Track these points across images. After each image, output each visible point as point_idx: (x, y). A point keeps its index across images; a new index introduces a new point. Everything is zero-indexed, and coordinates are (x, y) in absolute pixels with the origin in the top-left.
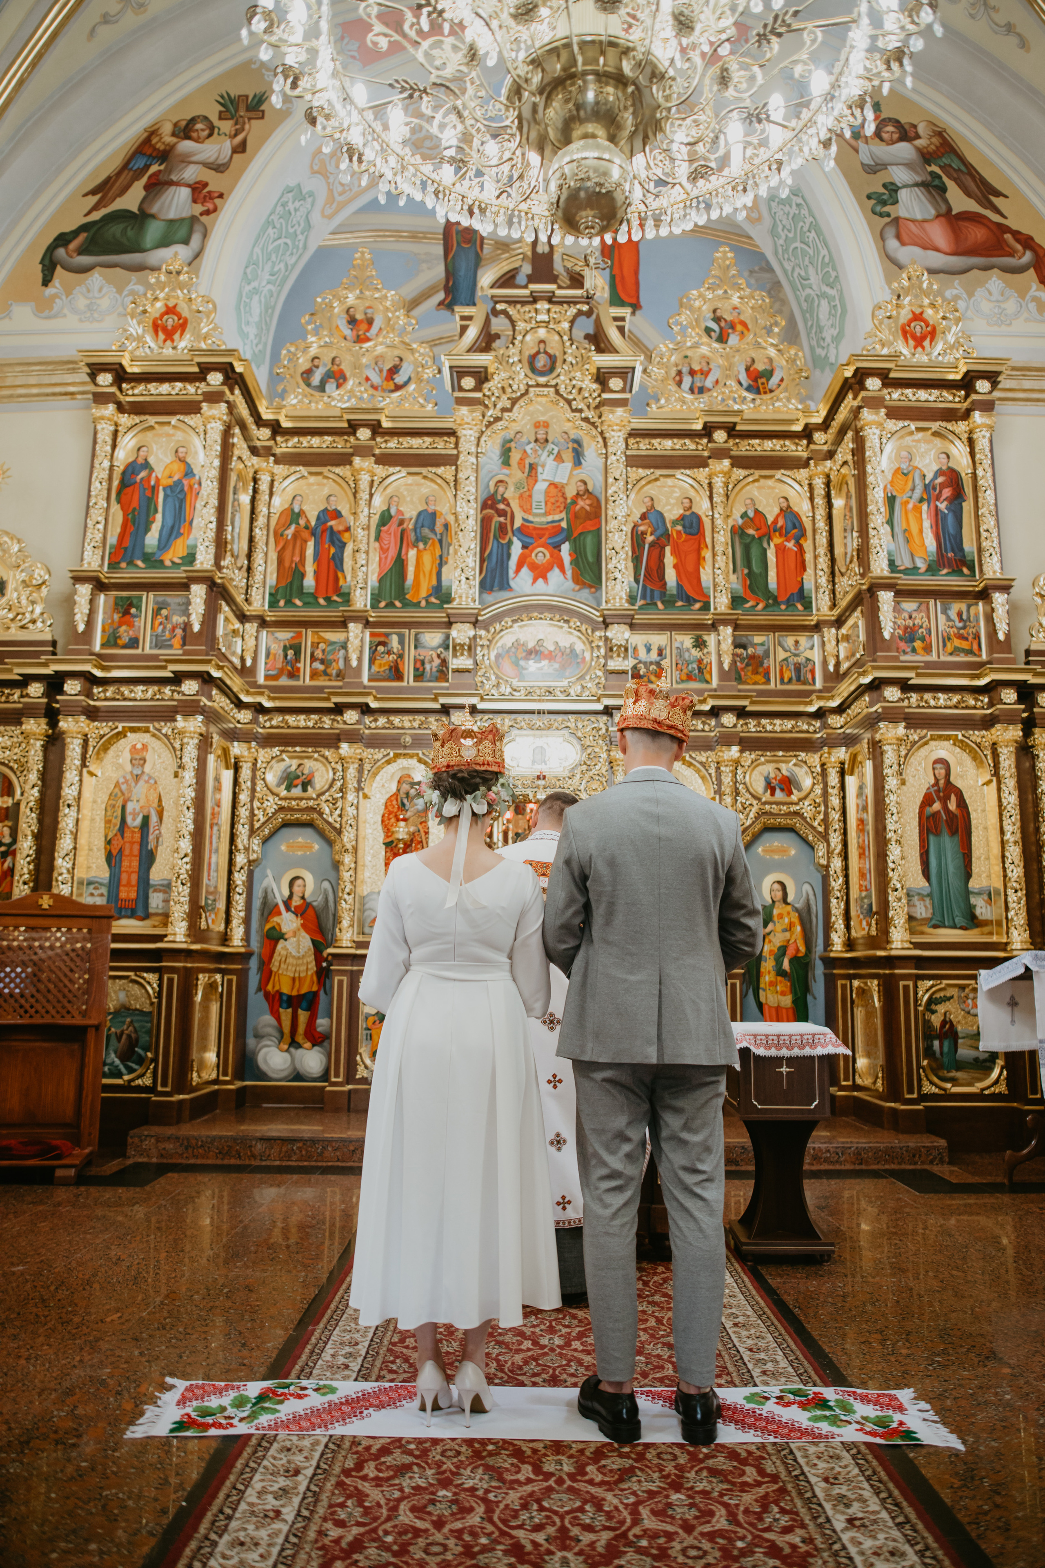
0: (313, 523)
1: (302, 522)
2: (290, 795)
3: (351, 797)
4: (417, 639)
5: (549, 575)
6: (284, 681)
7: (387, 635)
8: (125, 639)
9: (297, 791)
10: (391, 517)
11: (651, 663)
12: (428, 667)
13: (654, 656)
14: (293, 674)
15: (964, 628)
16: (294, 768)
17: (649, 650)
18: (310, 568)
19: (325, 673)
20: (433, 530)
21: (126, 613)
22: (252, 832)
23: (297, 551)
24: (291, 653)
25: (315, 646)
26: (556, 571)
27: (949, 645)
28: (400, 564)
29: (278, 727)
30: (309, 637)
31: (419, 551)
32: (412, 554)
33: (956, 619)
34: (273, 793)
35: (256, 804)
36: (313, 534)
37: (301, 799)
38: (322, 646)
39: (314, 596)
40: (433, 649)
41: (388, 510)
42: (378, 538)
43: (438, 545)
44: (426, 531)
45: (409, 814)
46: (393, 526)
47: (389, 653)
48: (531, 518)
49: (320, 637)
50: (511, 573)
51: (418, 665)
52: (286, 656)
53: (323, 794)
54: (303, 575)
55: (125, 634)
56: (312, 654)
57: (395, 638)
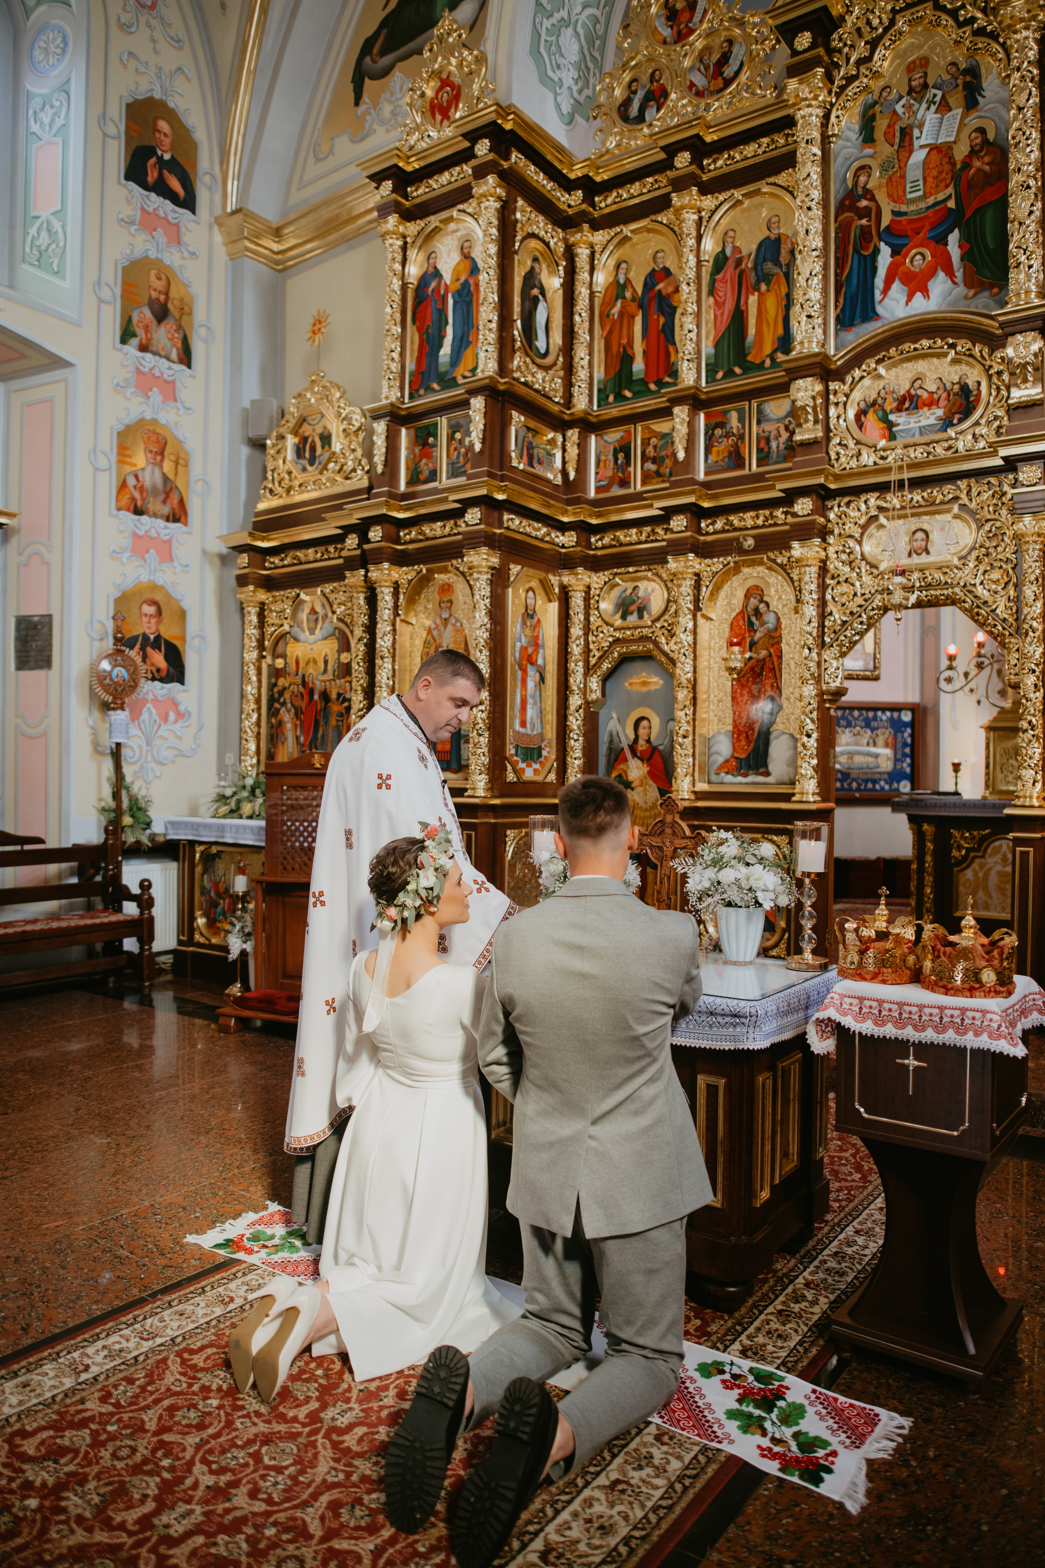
0: (640, 292)
1: (628, 294)
2: (625, 624)
3: (686, 621)
4: (760, 412)
5: (930, 285)
6: (617, 491)
7: (725, 413)
8: (426, 473)
9: (632, 619)
10: (726, 259)
12: (774, 445)
14: (624, 483)
16: (629, 591)
18: (638, 347)
19: (658, 474)
20: (777, 263)
21: (425, 444)
22: (588, 670)
23: (625, 332)
24: (621, 456)
25: (646, 442)
26: (941, 275)
28: (739, 318)
29: (611, 546)
30: (639, 432)
31: (761, 295)
32: (753, 299)
34: (607, 624)
35: (592, 638)
36: (641, 306)
38: (654, 441)
39: (644, 382)
40: (779, 420)
41: (723, 251)
42: (712, 292)
43: (783, 280)
44: (769, 266)
45: (758, 635)
46: (729, 272)
47: (727, 435)
48: (904, 208)
49: (651, 431)
50: (878, 295)
51: (762, 445)
52: (616, 460)
53: (658, 619)
54: (631, 359)
55: (425, 466)
56: (643, 453)
57: (734, 415)
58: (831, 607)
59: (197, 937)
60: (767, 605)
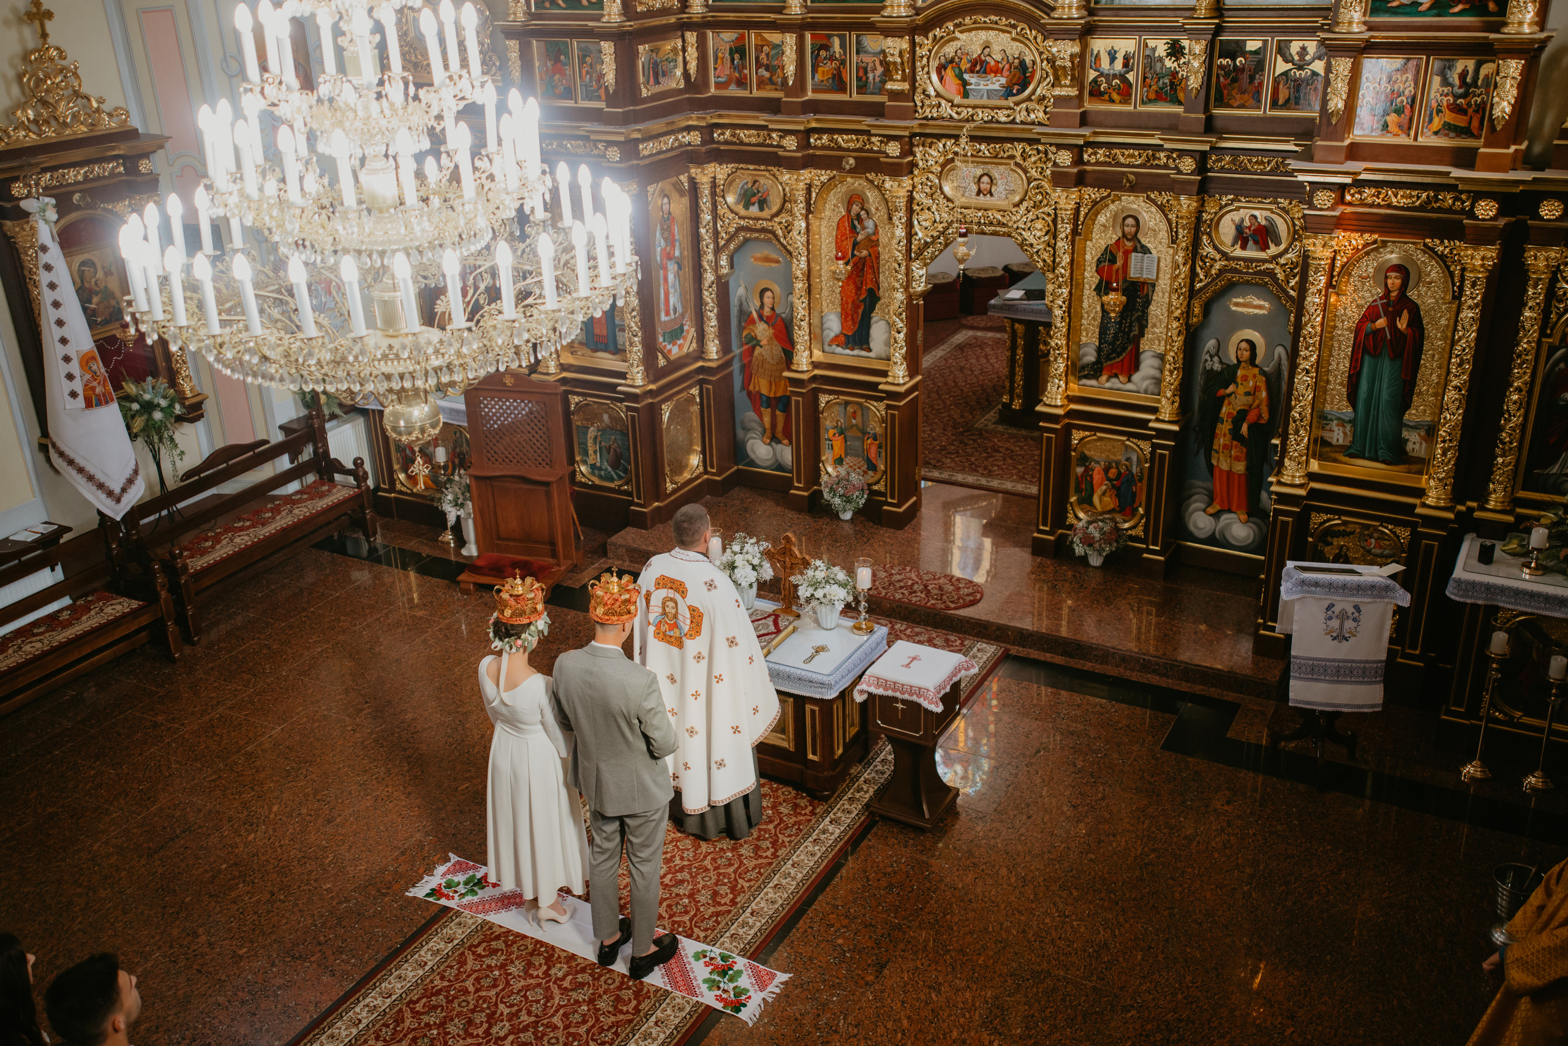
2: (748, 214)
3: (800, 222)
4: (858, 43)
6: (734, 91)
7: (829, 37)
8: (560, 89)
9: (754, 210)
11: (1115, 76)
12: (871, 76)
13: (1118, 66)
14: (741, 82)
15: (1464, 96)
16: (749, 186)
17: (1113, 58)
19: (771, 81)
21: (558, 60)
22: (717, 251)
24: (737, 56)
25: (759, 49)
27: (1436, 120)
29: (729, 143)
30: (753, 37)
33: (1457, 82)
34: (732, 211)
35: (720, 223)
37: (757, 219)
38: (765, 48)
40: (875, 54)
45: (860, 237)
47: (831, 58)
49: (764, 39)
51: (861, 73)
52: (733, 60)
53: (775, 215)
55: (559, 83)
56: (757, 58)
57: (836, 42)
58: (917, 228)
59: (398, 486)
60: (868, 213)
